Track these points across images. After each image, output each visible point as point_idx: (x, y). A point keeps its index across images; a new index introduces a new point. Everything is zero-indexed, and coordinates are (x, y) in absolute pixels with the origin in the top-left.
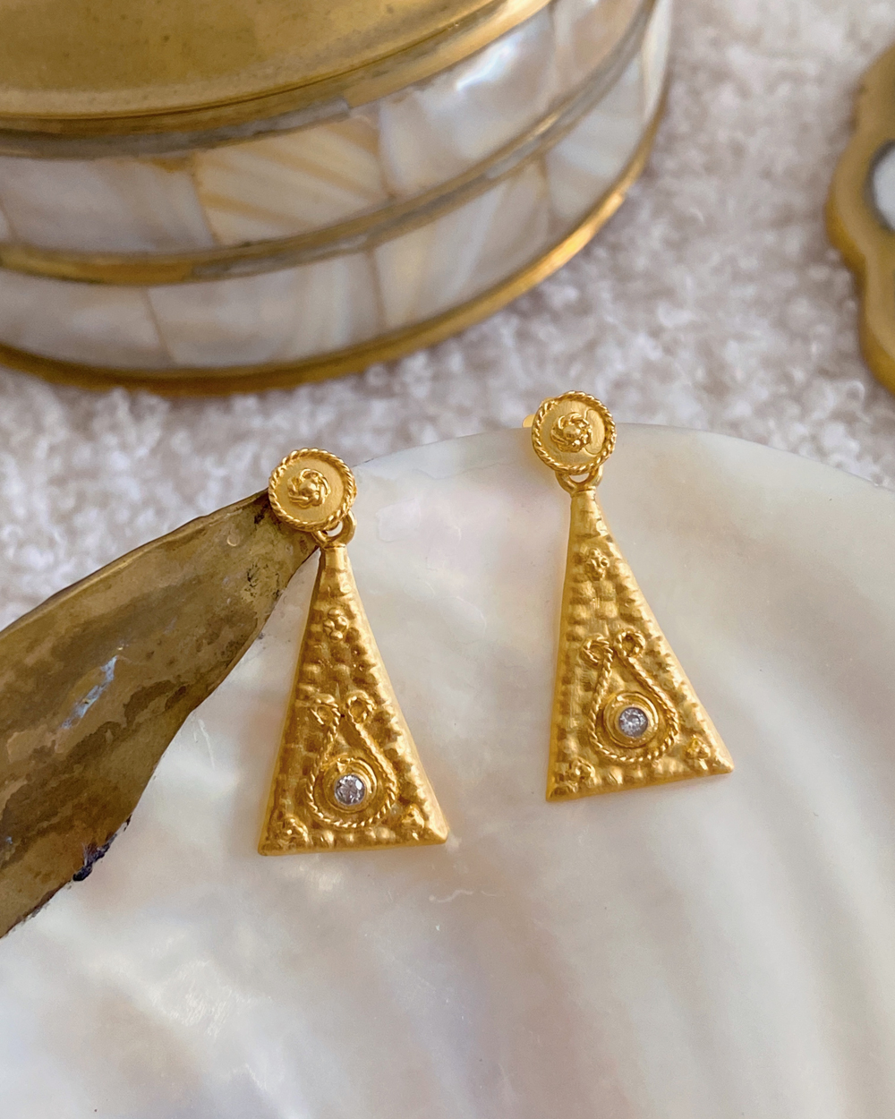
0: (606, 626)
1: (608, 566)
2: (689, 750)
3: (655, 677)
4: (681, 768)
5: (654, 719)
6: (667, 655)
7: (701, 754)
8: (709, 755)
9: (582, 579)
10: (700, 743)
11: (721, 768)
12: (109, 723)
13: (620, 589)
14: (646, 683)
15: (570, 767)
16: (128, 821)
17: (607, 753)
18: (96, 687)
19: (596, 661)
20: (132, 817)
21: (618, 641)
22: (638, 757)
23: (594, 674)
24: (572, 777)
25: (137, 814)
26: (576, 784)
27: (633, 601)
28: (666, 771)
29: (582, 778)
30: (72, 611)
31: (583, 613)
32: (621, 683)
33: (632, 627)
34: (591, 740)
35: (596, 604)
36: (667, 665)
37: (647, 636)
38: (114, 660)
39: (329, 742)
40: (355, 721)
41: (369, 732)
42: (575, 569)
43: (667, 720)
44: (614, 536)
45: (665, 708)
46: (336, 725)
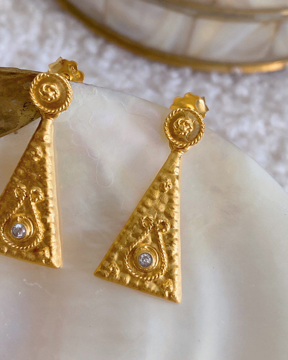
0: (156, 214)
1: (171, 188)
2: (164, 284)
3: (166, 246)
4: (157, 290)
5: (155, 263)
6: (176, 239)
7: (168, 289)
8: (172, 291)
9: (157, 188)
10: (170, 284)
13: (171, 201)
14: (161, 246)
15: (110, 265)
17: (128, 267)
19: (144, 226)
21: (158, 223)
22: (141, 276)
23: (141, 231)
24: (108, 270)
26: (109, 274)
27: (173, 209)
28: (149, 288)
29: (112, 272)
31: (150, 203)
32: (150, 241)
33: (167, 220)
34: (124, 258)
35: (157, 202)
36: (174, 244)
37: (172, 227)
39: (17, 206)
40: (32, 200)
41: (37, 207)
42: (156, 183)
43: (161, 267)
44: (180, 178)
45: (163, 261)
46: (22, 200)
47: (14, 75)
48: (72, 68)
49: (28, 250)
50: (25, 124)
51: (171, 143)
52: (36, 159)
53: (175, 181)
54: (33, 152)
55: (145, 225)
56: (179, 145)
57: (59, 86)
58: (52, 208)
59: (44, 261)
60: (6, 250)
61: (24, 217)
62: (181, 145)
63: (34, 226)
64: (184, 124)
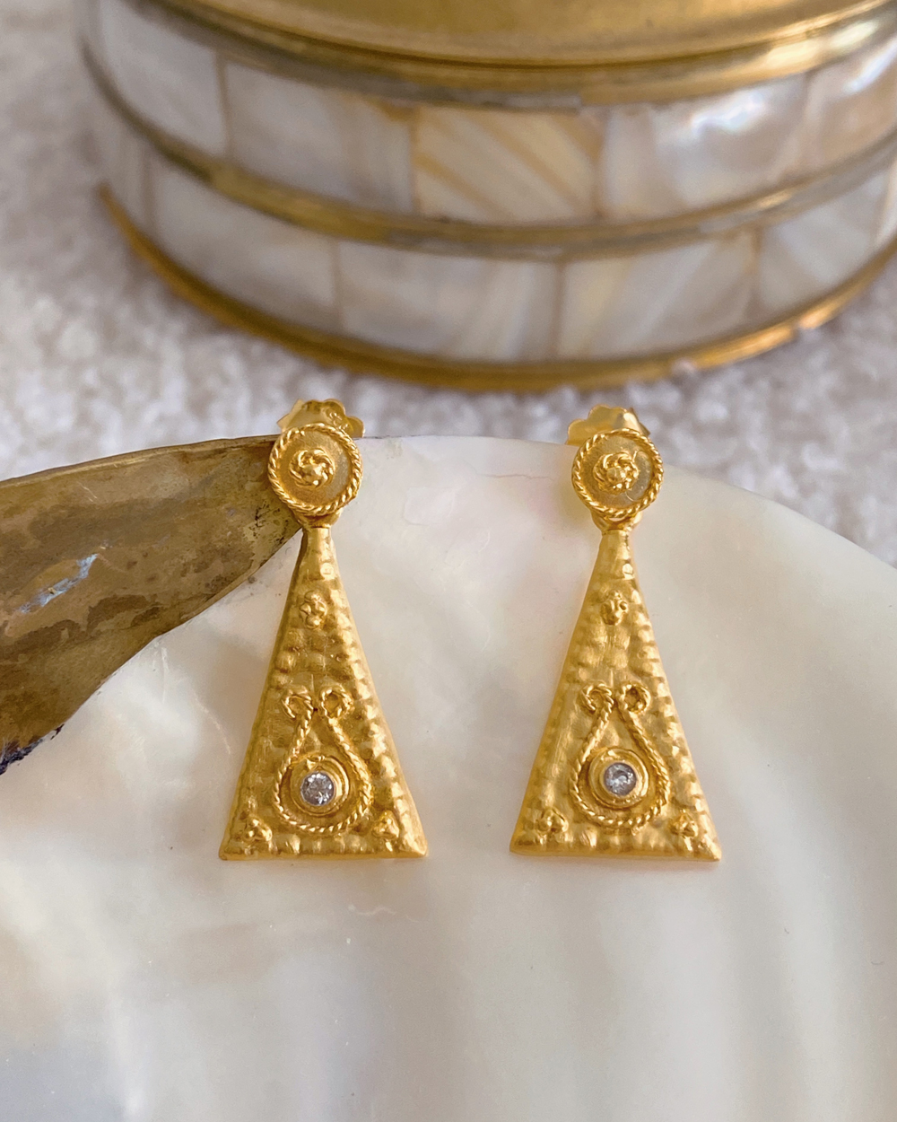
0: (612, 675)
1: (627, 611)
2: (676, 825)
3: (654, 739)
4: (663, 842)
5: (644, 782)
6: (671, 719)
7: (688, 831)
8: (696, 834)
9: (596, 620)
10: (688, 819)
11: (706, 853)
12: (69, 621)
13: (636, 639)
14: (643, 742)
15: (542, 816)
16: (58, 730)
17: (585, 808)
18: (66, 580)
19: (594, 708)
20: (63, 728)
21: (622, 693)
22: (618, 820)
23: (589, 722)
24: (541, 826)
25: (70, 725)
26: (545, 836)
27: (645, 653)
28: (645, 844)
29: (553, 830)
30: (63, 489)
31: (590, 656)
32: (616, 740)
33: (640, 681)
34: (571, 791)
35: (605, 650)
36: (670, 728)
37: (655, 694)
38: (94, 557)
39: (299, 737)
40: (329, 714)
41: (343, 729)
42: (591, 609)
43: (657, 788)
44: (640, 584)
45: (659, 773)
46: (307, 719)
47: (222, 455)
48: (333, 415)
49: (347, 830)
50: (269, 555)
51: (598, 515)
52: (317, 622)
53: (630, 593)
54: (306, 607)
55: (594, 706)
56: (617, 514)
57: (329, 448)
58: (376, 721)
59: (389, 846)
60: (296, 847)
61: (320, 758)
62: (621, 512)
63: (350, 773)
64: (616, 464)
